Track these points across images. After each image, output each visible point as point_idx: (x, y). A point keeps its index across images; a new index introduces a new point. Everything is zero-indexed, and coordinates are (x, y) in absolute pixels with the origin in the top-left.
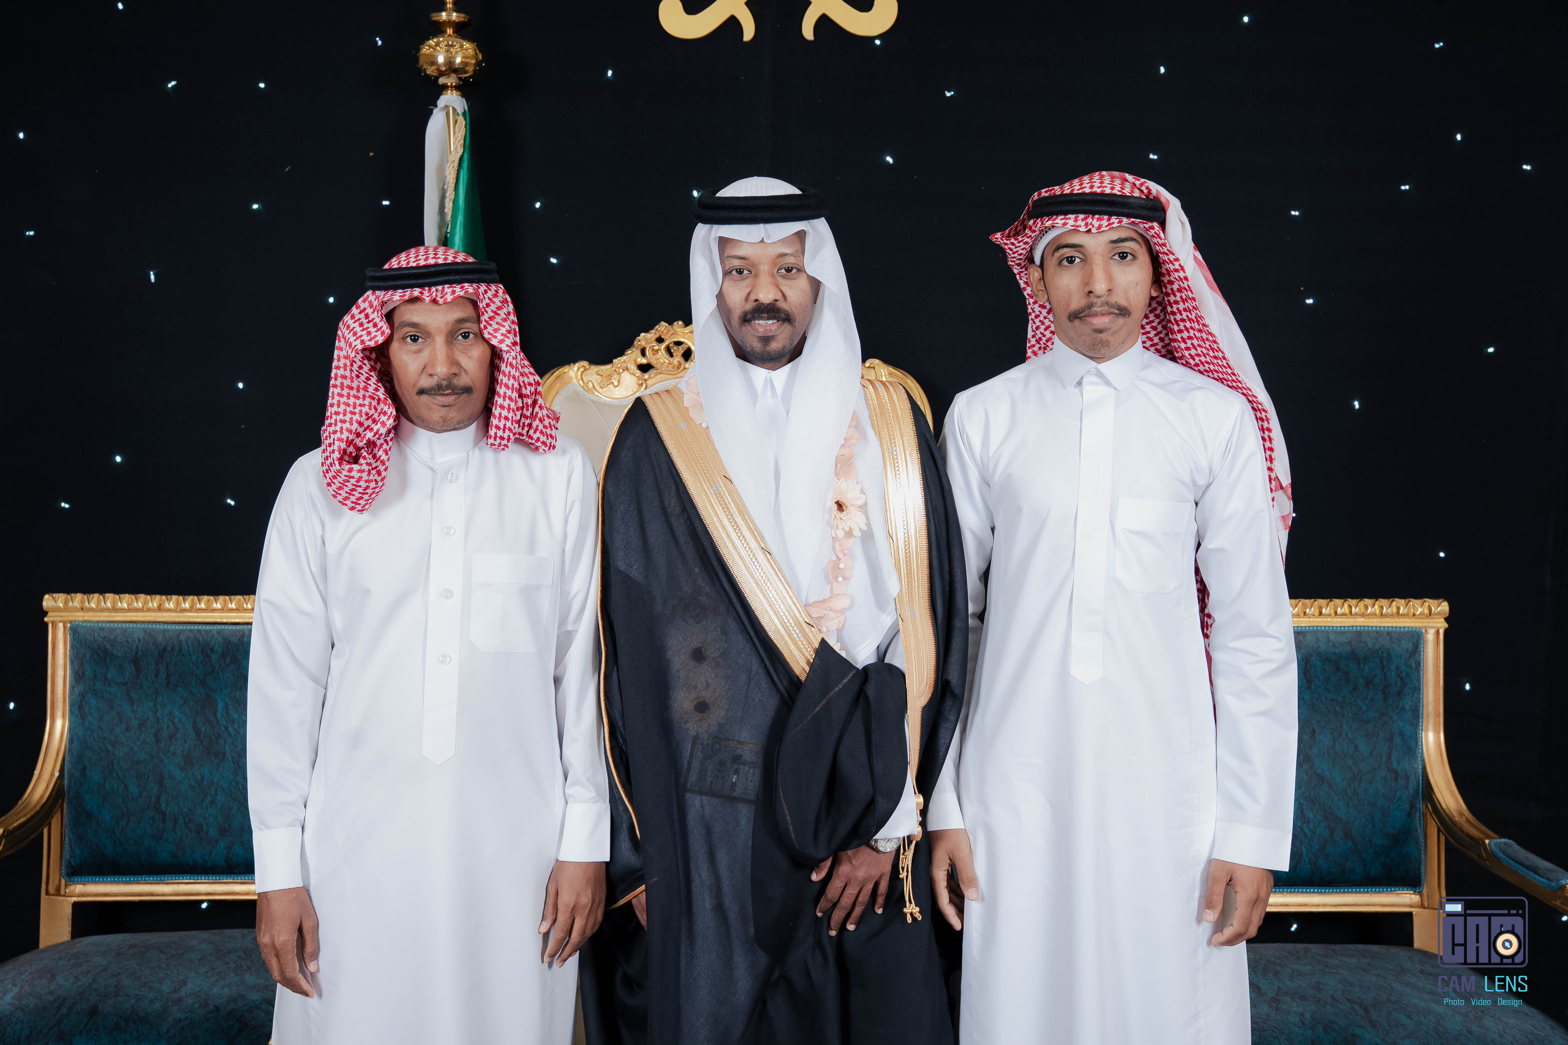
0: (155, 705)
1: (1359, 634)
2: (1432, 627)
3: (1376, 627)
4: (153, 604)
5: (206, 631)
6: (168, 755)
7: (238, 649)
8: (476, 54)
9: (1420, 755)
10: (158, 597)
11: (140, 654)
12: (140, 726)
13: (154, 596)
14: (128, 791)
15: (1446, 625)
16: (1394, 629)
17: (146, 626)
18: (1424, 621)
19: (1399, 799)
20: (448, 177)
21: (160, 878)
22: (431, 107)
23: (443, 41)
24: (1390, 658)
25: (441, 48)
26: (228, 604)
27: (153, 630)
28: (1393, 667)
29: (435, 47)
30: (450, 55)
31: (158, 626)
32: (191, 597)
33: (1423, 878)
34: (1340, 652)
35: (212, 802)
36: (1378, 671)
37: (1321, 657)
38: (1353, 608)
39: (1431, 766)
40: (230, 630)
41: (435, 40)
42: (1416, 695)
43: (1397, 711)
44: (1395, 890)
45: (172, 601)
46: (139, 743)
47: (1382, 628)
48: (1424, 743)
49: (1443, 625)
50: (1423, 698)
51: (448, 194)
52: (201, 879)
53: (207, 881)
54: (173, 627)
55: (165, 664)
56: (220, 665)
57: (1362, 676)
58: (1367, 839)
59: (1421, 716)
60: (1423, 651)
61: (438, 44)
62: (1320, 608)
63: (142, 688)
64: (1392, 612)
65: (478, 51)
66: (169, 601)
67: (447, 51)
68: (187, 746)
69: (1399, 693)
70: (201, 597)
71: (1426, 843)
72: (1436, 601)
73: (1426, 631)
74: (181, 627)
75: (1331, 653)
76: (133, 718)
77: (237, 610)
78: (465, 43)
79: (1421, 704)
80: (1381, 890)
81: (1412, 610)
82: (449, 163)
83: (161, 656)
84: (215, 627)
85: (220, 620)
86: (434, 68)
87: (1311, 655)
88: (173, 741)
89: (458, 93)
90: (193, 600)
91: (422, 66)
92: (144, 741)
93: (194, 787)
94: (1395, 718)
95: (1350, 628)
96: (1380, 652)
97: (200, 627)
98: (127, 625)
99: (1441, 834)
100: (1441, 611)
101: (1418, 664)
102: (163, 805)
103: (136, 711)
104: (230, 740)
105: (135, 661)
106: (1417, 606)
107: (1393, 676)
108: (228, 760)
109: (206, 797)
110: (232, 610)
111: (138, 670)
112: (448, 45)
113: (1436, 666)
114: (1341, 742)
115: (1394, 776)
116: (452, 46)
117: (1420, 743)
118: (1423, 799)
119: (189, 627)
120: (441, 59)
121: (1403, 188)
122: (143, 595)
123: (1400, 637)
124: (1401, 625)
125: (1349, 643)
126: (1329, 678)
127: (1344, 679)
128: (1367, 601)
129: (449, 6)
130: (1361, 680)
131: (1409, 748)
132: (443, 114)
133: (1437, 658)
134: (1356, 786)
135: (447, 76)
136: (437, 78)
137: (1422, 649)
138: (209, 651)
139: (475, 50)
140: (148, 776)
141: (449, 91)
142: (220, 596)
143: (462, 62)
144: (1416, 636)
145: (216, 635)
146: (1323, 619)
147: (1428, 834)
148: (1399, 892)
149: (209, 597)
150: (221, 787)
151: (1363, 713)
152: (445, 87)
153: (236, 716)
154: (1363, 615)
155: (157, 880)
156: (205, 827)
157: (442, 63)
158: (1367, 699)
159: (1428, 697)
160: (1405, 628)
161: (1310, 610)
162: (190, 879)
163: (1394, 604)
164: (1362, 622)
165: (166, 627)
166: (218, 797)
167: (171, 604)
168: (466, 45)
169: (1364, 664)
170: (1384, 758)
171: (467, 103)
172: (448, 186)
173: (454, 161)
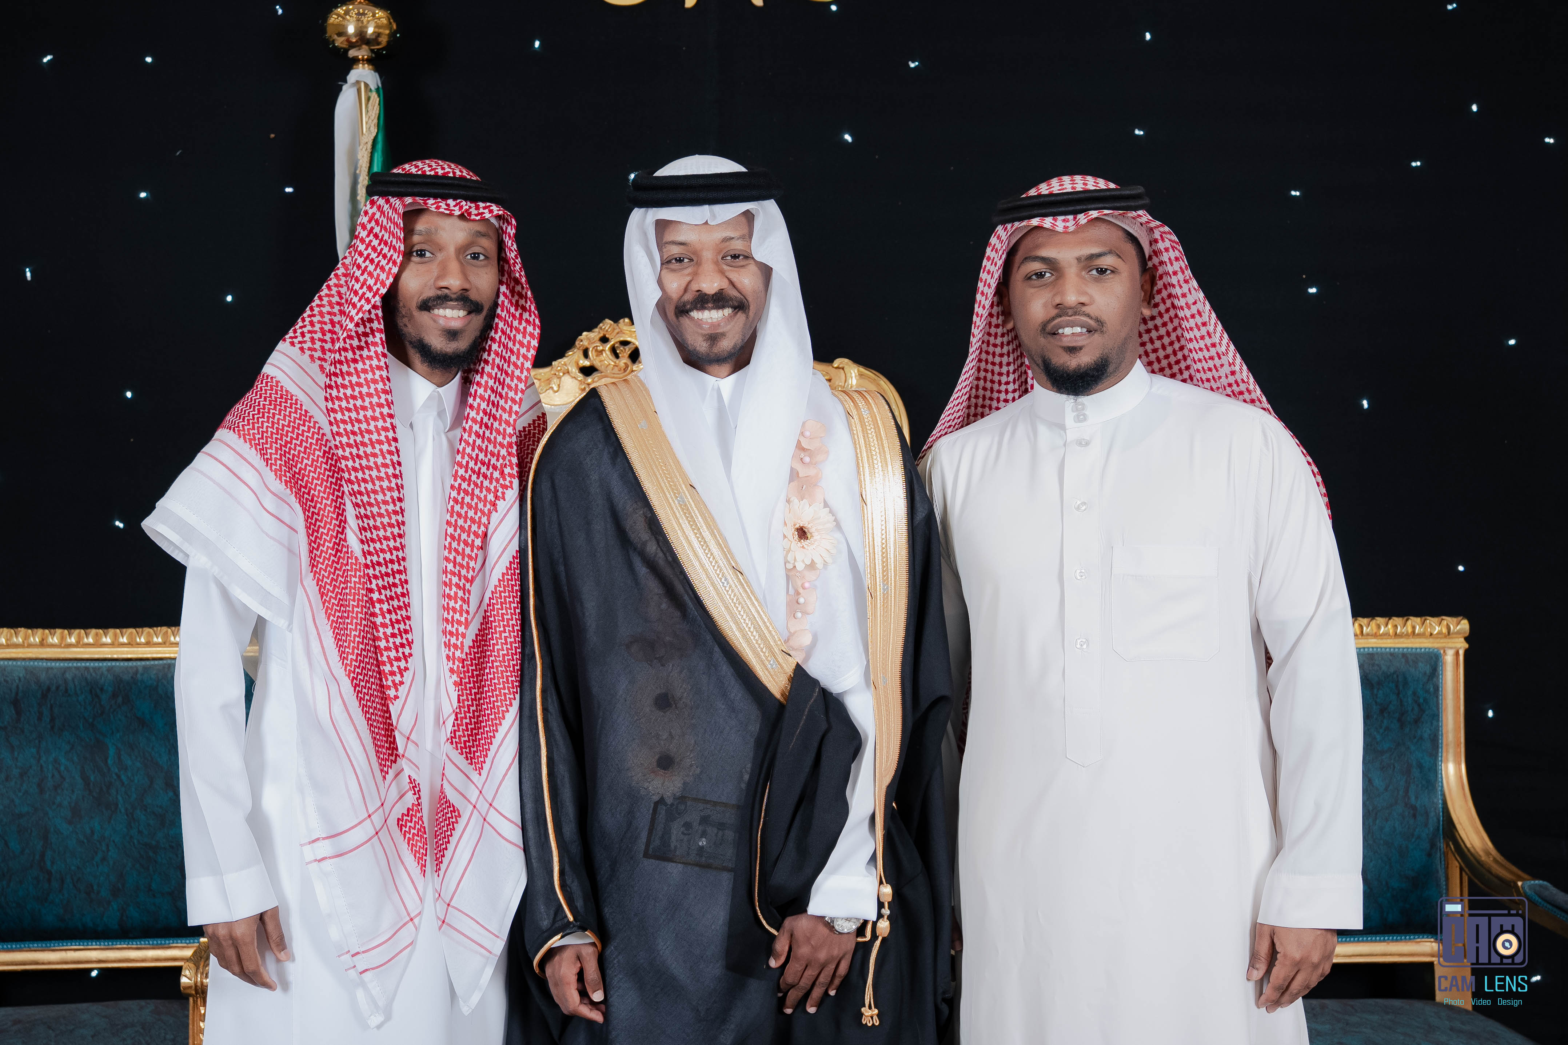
0: (38, 752)
2: (1451, 648)
3: (1390, 648)
4: (34, 639)
5: (94, 669)
6: (54, 807)
7: (131, 688)
8: (390, 23)
9: (1440, 788)
10: (40, 631)
11: (20, 694)
12: (22, 775)
13: (35, 630)
14: (8, 848)
15: (1467, 646)
16: (1409, 650)
17: (27, 663)
18: (1442, 641)
19: (1419, 838)
20: (361, 161)
21: (46, 944)
22: (340, 83)
23: (353, 9)
24: (1406, 683)
25: (351, 17)
26: (119, 638)
27: (35, 668)
28: (1410, 693)
29: (344, 16)
30: (361, 25)
31: (40, 664)
32: (77, 631)
35: (104, 859)
36: (1393, 697)
38: (1365, 628)
39: (1452, 800)
40: (121, 667)
41: (344, 8)
42: (1435, 723)
43: (1415, 740)
44: (1414, 938)
45: (56, 635)
46: (20, 794)
47: (1396, 650)
48: (1444, 776)
49: (1462, 645)
50: (1442, 727)
51: (361, 179)
52: (92, 945)
53: (98, 947)
54: (57, 664)
55: (49, 706)
56: (111, 706)
57: (1376, 702)
58: (1384, 883)
59: (1440, 746)
60: (1442, 674)
61: (347, 12)
63: (23, 732)
64: (1407, 632)
65: (392, 21)
66: (53, 635)
67: (358, 20)
68: (74, 797)
69: (1417, 721)
70: (88, 631)
71: (1447, 885)
72: (1455, 620)
73: (1445, 652)
74: (66, 665)
76: (14, 766)
77: (129, 645)
78: (377, 12)
79: (1440, 733)
80: (1399, 938)
81: (1429, 630)
82: (362, 144)
83: (44, 696)
84: (105, 664)
85: (109, 656)
86: (342, 39)
88: (59, 791)
89: (371, 67)
90: (79, 634)
91: (331, 36)
92: (26, 792)
93: (83, 842)
94: (1413, 748)
95: (1363, 650)
96: (1395, 676)
97: (88, 664)
98: (6, 663)
99: (1464, 874)
100: (1460, 629)
101: (1437, 689)
102: (49, 863)
103: (17, 759)
104: (123, 789)
105: (15, 703)
106: (1434, 625)
107: (1410, 702)
108: (120, 812)
109: (96, 853)
110: (123, 645)
111: (19, 713)
112: (359, 14)
113: (1456, 691)
115: (1412, 812)
116: (364, 14)
117: (1440, 776)
118: (1444, 838)
119: (75, 665)
120: (351, 29)
121: (1414, 164)
122: (23, 629)
123: (1417, 659)
124: (1417, 645)
128: (1380, 620)
130: (1374, 707)
131: (1428, 781)
132: (354, 90)
133: (1458, 682)
134: (1371, 824)
135: (357, 48)
136: (346, 51)
137: (1440, 672)
138: (98, 691)
139: (389, 20)
140: (31, 831)
141: (361, 65)
142: (110, 630)
143: (374, 32)
144: (1433, 657)
145: (106, 673)
147: (1450, 874)
148: (1419, 940)
149: (98, 630)
150: (114, 841)
151: (1377, 743)
152: (355, 61)
153: (129, 763)
154: (1375, 636)
155: (42, 946)
156: (95, 887)
157: (353, 34)
158: (1381, 727)
159: (1447, 725)
160: (1421, 649)
162: (79, 945)
163: (1409, 623)
164: (1375, 643)
165: (49, 664)
166: (110, 853)
167: (55, 639)
168: (378, 14)
169: (1378, 689)
170: (1401, 793)
171: (381, 77)
172: (360, 170)
173: (367, 143)
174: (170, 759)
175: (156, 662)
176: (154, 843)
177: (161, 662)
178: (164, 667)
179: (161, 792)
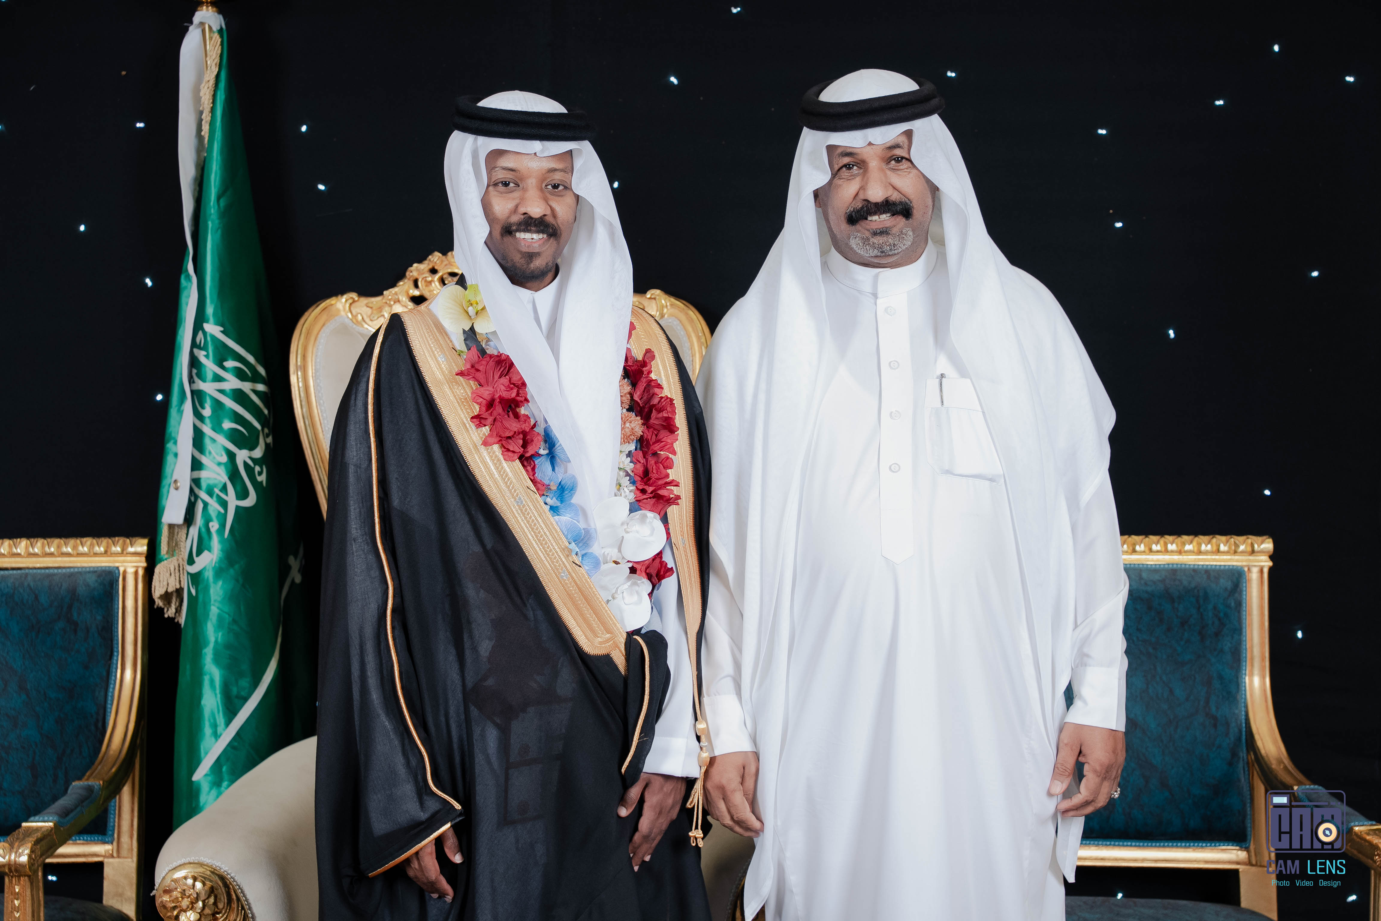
1: (1173, 572)
2: (1256, 566)
3: (1192, 564)
9: (1243, 700)
15: (1271, 564)
16: (1211, 566)
18: (1245, 559)
19: (1219, 747)
20: (204, 97)
22: (187, 23)
24: (1206, 597)
28: (1210, 607)
33: (1249, 833)
36: (1194, 611)
39: (1254, 714)
42: (1237, 637)
43: (1216, 653)
44: (1219, 846)
47: (1200, 567)
48: (1247, 688)
49: (1267, 564)
50: (1246, 641)
51: (204, 116)
58: (1186, 790)
59: (1244, 659)
60: (1246, 591)
62: (1134, 545)
64: (1212, 549)
69: (1217, 634)
71: (1252, 795)
72: (1260, 539)
73: (1249, 569)
75: (1143, 591)
79: (1244, 647)
80: (1203, 845)
81: (1233, 548)
82: (204, 82)
89: (215, 9)
94: (1213, 660)
95: (1166, 566)
96: (1196, 591)
100: (1265, 548)
101: (1239, 605)
106: (1237, 542)
107: (1211, 616)
113: (1261, 606)
114: (1155, 686)
115: (1212, 722)
117: (1243, 689)
118: (1247, 749)
121: (1217, 103)
123: (1219, 576)
124: (1222, 563)
125: (1163, 581)
127: (1157, 619)
128: (1185, 538)
131: (1229, 693)
132: (199, 31)
133: (1262, 598)
134: (1172, 732)
137: (1244, 589)
141: (205, 7)
144: (1236, 575)
147: (1254, 793)
148: (1223, 847)
154: (1180, 552)
158: (1182, 640)
159: (1252, 639)
160: (1225, 566)
163: (1214, 541)
164: (1179, 559)
169: (1179, 603)
170: (1202, 703)
171: (225, 20)
172: (203, 108)
173: (208, 81)
174: (24, 664)
175: (15, 572)
176: (6, 744)
177: (19, 572)
178: (21, 577)
179: (15, 695)
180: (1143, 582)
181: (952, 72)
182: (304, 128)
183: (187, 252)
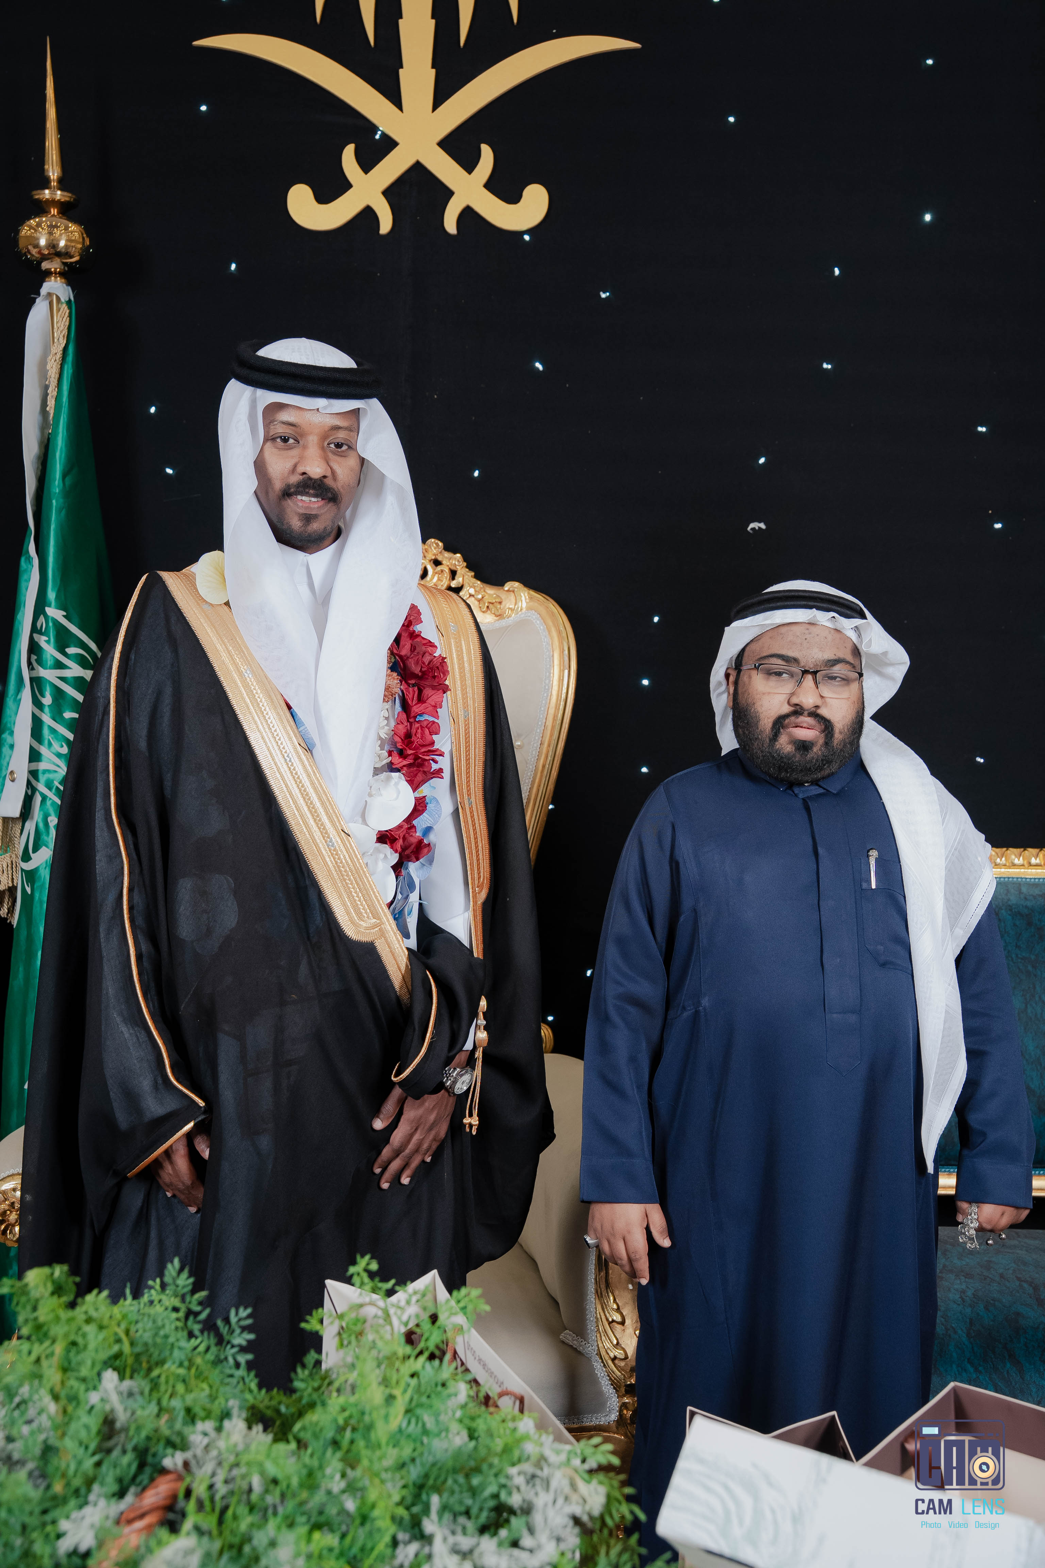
8: (83, 238)
20: (51, 369)
22: (33, 296)
25: (43, 229)
29: (36, 228)
30: (52, 238)
34: (1032, 906)
37: (1011, 910)
41: (37, 220)
51: (50, 391)
61: (39, 225)
62: (1011, 857)
65: (85, 236)
67: (50, 232)
75: (1022, 905)
78: (70, 225)
82: (52, 354)
86: (34, 251)
87: (1001, 909)
89: (63, 280)
91: (22, 249)
112: (51, 226)
114: (1034, 1005)
116: (56, 227)
120: (43, 242)
126: (1020, 934)
127: (1037, 936)
129: (54, 184)
132: (47, 303)
135: (49, 261)
136: (39, 263)
139: (82, 234)
141: (53, 278)
143: (66, 246)
146: (1015, 870)
152: (48, 273)
157: (45, 246)
161: (1001, 860)
168: (71, 227)
171: (73, 292)
172: (49, 382)
173: (56, 354)
180: (1022, 896)
181: (827, 364)
182: (153, 410)
183: (28, 533)
